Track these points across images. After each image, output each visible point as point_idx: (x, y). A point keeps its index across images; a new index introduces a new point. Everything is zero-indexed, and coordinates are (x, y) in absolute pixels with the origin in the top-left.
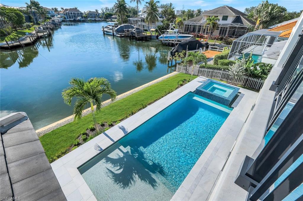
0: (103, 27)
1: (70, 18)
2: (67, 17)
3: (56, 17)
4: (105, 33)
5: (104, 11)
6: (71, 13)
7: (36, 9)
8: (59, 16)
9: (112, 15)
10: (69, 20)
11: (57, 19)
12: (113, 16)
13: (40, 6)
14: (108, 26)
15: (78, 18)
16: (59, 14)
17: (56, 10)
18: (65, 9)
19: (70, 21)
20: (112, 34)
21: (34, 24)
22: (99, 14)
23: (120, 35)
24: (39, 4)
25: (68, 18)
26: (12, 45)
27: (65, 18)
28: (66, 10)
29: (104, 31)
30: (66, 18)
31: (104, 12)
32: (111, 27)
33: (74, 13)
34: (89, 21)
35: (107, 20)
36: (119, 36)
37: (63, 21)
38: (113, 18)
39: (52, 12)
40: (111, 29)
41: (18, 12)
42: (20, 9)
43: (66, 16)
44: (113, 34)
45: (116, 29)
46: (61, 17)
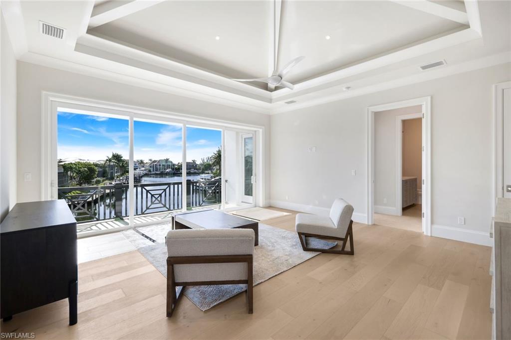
1: (156, 171)
2: (154, 169)
3: (138, 170)
5: (205, 161)
6: (160, 165)
7: (116, 163)
8: (143, 169)
10: (154, 173)
11: (139, 172)
13: (122, 159)
15: (167, 171)
16: (143, 167)
17: (142, 162)
18: (153, 160)
19: (156, 174)
21: (107, 179)
22: (196, 165)
24: (122, 157)
25: (153, 171)
27: (150, 171)
28: (155, 161)
31: (204, 163)
33: (163, 165)
35: (207, 172)
37: (146, 174)
41: (92, 166)
42: (97, 162)
43: (152, 169)
46: (145, 170)
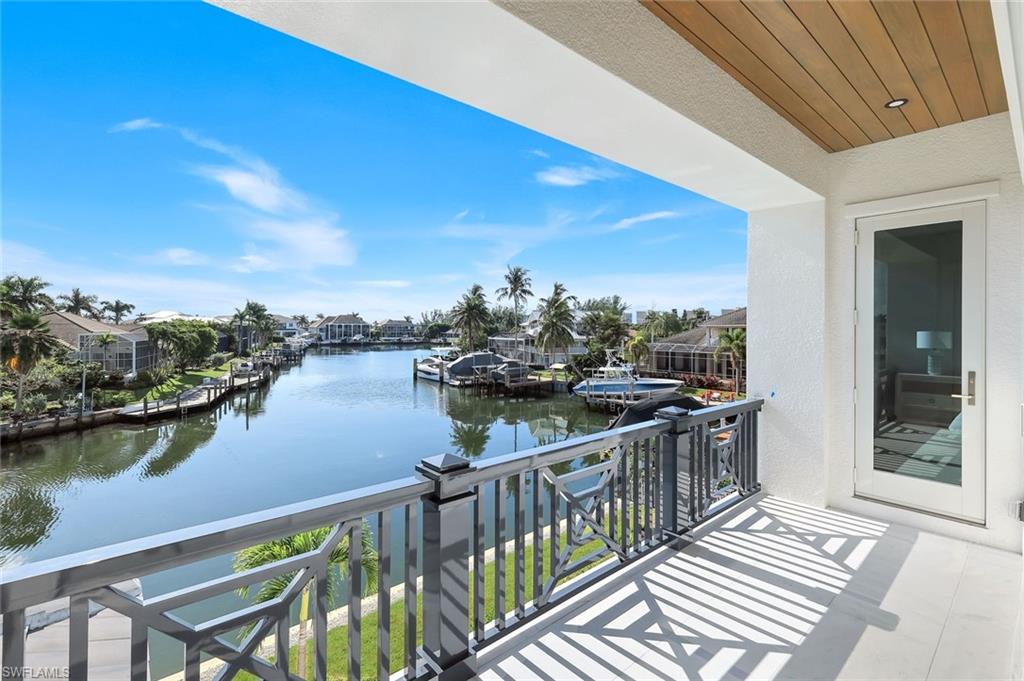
0: (415, 360)
1: (333, 337)
2: (327, 335)
3: (297, 335)
4: (419, 374)
5: (430, 318)
6: (340, 327)
7: (254, 321)
8: (307, 334)
9: (448, 328)
10: (328, 342)
11: (296, 342)
12: (450, 332)
13: (266, 313)
14: (434, 359)
15: (355, 338)
16: (307, 330)
17: (303, 320)
18: (326, 316)
19: (333, 345)
20: (438, 379)
21: (235, 356)
22: (412, 328)
23: (462, 380)
24: (265, 310)
25: (327, 338)
26: (156, 410)
27: (320, 339)
28: (330, 319)
29: (416, 370)
30: (323, 338)
31: (427, 322)
32: (437, 361)
33: (346, 326)
34: (382, 344)
35: (434, 341)
36: (457, 383)
37: (312, 345)
38: (451, 336)
39: (291, 325)
40: (437, 366)
41: (208, 329)
42: (216, 321)
44: (442, 378)
45: (450, 365)
46: (311, 336)
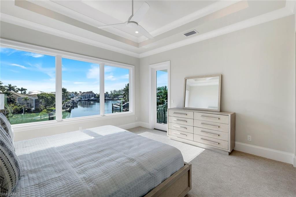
0: (113, 104)
4: (114, 108)
5: (113, 93)
6: (87, 95)
8: (77, 97)
10: (84, 99)
11: (75, 99)
12: (120, 96)
13: (66, 91)
14: (117, 104)
15: (92, 98)
16: (77, 96)
17: (76, 93)
18: (82, 92)
20: (119, 109)
22: (108, 95)
23: (126, 109)
25: (83, 98)
27: (81, 99)
28: (84, 93)
30: (82, 98)
32: (119, 104)
33: (89, 95)
35: (115, 99)
37: (79, 101)
38: (120, 97)
39: (73, 95)
43: (82, 97)
45: (123, 105)
46: (79, 98)
